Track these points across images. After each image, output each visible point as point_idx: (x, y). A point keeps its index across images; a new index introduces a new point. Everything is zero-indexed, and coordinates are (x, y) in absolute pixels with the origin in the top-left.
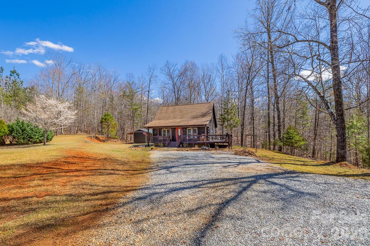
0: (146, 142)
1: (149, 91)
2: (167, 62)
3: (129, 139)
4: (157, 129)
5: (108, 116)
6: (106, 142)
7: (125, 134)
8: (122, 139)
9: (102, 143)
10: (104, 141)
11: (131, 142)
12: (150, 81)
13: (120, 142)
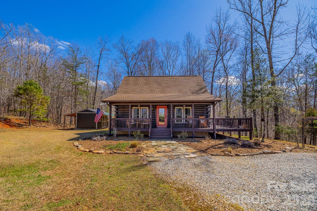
0: (96, 128)
1: (98, 66)
2: (122, 38)
3: (68, 122)
4: (129, 105)
5: (31, 85)
6: (25, 127)
7: (62, 117)
8: (57, 122)
9: (14, 129)
10: (19, 126)
11: (72, 127)
12: (101, 55)
13: (52, 127)
